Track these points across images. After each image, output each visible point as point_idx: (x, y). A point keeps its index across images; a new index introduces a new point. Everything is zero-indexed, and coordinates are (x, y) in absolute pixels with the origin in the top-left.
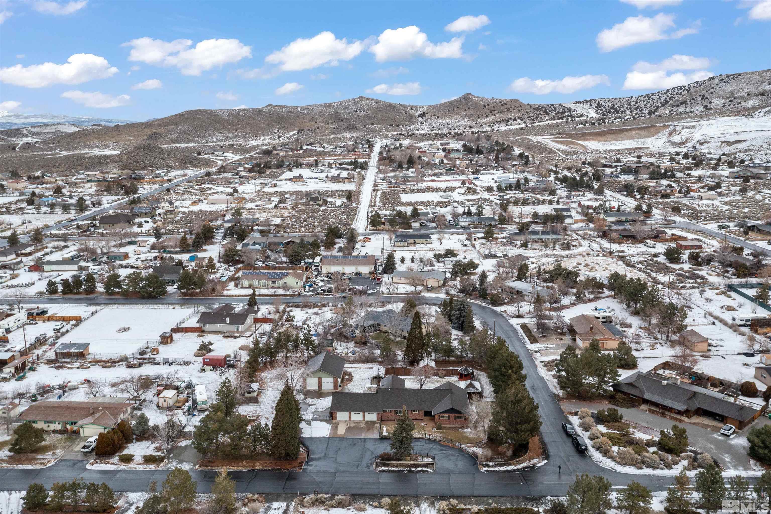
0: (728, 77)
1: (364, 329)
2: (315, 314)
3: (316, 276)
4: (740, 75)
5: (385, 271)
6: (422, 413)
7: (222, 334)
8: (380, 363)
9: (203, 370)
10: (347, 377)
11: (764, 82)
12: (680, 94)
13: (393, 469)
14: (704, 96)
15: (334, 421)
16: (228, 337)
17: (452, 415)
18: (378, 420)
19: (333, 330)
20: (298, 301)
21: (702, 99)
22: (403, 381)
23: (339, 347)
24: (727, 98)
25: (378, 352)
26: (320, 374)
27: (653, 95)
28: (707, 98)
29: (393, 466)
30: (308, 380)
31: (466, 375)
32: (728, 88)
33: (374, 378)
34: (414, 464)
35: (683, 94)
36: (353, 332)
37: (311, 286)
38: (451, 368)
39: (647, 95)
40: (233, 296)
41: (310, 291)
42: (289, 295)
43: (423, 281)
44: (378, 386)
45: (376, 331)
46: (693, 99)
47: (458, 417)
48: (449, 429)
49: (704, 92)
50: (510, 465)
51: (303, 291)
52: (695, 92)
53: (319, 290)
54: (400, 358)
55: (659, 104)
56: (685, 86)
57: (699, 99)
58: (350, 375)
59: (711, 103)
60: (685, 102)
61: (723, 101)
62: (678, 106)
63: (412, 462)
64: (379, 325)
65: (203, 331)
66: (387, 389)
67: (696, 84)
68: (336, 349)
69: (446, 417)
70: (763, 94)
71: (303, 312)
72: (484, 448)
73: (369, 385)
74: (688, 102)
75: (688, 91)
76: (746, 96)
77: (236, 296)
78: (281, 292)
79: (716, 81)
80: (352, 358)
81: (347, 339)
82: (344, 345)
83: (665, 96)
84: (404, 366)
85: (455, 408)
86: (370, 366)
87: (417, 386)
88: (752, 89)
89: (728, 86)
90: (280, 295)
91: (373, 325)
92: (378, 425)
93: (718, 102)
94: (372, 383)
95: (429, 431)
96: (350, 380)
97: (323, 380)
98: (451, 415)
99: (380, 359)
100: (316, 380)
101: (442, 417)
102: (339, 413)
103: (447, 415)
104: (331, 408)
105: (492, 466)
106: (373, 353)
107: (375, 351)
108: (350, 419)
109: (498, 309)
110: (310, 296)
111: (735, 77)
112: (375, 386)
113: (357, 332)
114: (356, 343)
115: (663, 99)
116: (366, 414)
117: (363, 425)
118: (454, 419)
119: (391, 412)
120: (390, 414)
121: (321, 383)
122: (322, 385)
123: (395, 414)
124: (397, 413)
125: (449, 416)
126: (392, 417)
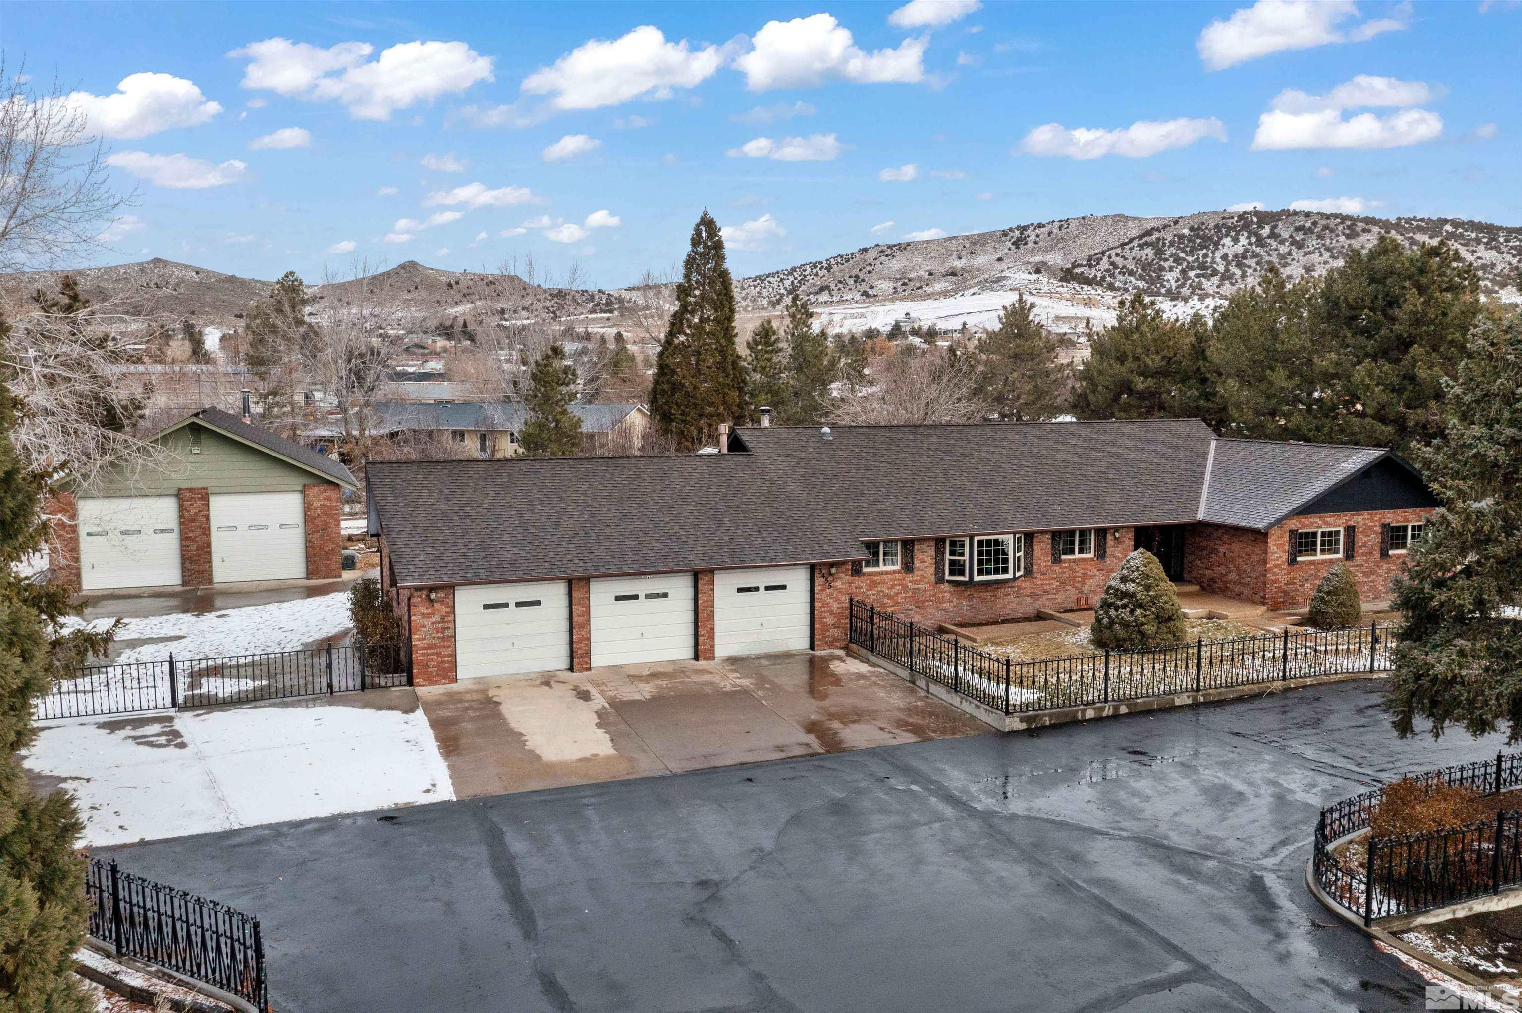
0: (889, 247)
4: (908, 245)
11: (951, 255)
12: (817, 275)
14: (857, 277)
17: (1368, 525)
18: (820, 635)
21: (856, 282)
24: (897, 280)
26: (202, 466)
27: (768, 276)
28: (863, 280)
32: (896, 265)
35: (821, 273)
39: (760, 277)
46: (840, 282)
47: (1398, 536)
49: (855, 271)
52: (841, 271)
55: (783, 291)
56: (821, 263)
57: (851, 282)
59: (872, 287)
60: (827, 288)
61: (891, 285)
62: (817, 293)
67: (839, 260)
70: (953, 274)
74: (833, 286)
75: (829, 269)
76: (927, 276)
79: (872, 254)
83: (791, 279)
88: (934, 266)
89: (894, 261)
92: (854, 667)
93: (884, 286)
97: (224, 509)
98: (1360, 519)
100: (161, 511)
101: (1308, 541)
111: (902, 247)
115: (787, 283)
117: (729, 679)
118: (1377, 555)
119: (908, 567)
120: (905, 587)
121: (206, 531)
122: (209, 553)
123: (940, 580)
124: (957, 568)
125: (1350, 531)
126: (920, 605)
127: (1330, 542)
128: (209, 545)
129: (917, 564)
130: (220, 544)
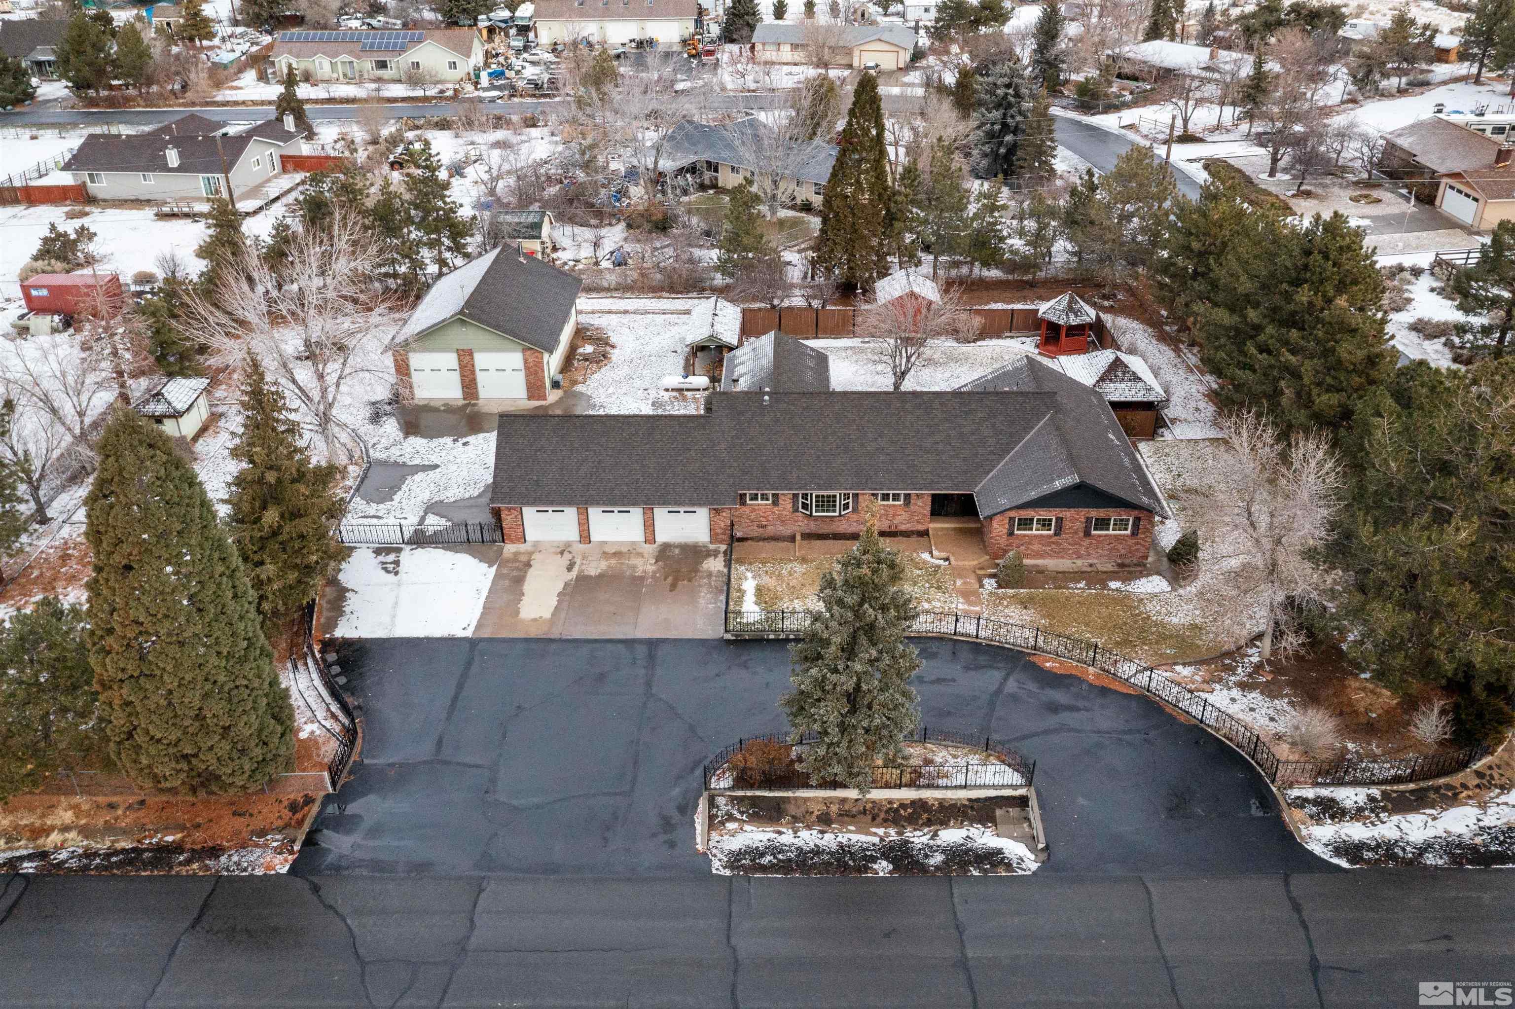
1: (658, 179)
2: (497, 145)
3: (518, 52)
5: (728, 36)
6: (923, 506)
7: (155, 210)
8: (722, 292)
9: (23, 331)
10: (589, 349)
13: (808, 838)
15: (509, 549)
16: (173, 216)
17: (1074, 517)
18: (714, 537)
19: (554, 190)
20: (449, 112)
22: (822, 359)
23: (565, 242)
25: (713, 255)
26: (468, 337)
29: (799, 820)
30: (417, 360)
31: (1073, 330)
33: (699, 349)
34: (920, 805)
36: (623, 193)
37: (499, 75)
38: (999, 306)
40: (244, 103)
41: (493, 87)
42: (426, 99)
43: (849, 52)
44: (714, 380)
45: (703, 187)
47: (1102, 524)
48: (1063, 578)
50: (1451, 798)
51: (469, 87)
53: (521, 84)
54: (795, 274)
58: (602, 342)
63: (908, 794)
64: (713, 167)
65: (92, 200)
66: (753, 396)
68: (555, 249)
69: (1045, 524)
71: (460, 141)
72: (1270, 691)
73: (675, 380)
77: (254, 103)
78: (398, 90)
80: (611, 279)
81: (599, 214)
82: (587, 234)
84: (816, 304)
85: (1091, 481)
86: (680, 304)
87: (884, 382)
90: (394, 100)
91: (693, 169)
92: (716, 565)
94: (689, 370)
95: (966, 595)
96: (601, 358)
97: (481, 360)
98: (1067, 514)
99: (719, 280)
100: (450, 360)
101: (1026, 523)
102: (529, 513)
103: (1051, 514)
104: (496, 489)
105: (1358, 814)
106: (691, 261)
107: (697, 253)
108: (585, 536)
109: (1108, 121)
110: (492, 100)
112: (702, 381)
113: (637, 192)
114: (629, 226)
116: (661, 514)
117: (646, 565)
118: (1081, 534)
119: (775, 503)
120: (773, 513)
121: (473, 372)
122: (476, 384)
123: (796, 510)
124: (805, 506)
125: (1059, 520)
126: (783, 522)
127: (1044, 525)
128: (475, 379)
129: (781, 502)
130: (482, 379)
